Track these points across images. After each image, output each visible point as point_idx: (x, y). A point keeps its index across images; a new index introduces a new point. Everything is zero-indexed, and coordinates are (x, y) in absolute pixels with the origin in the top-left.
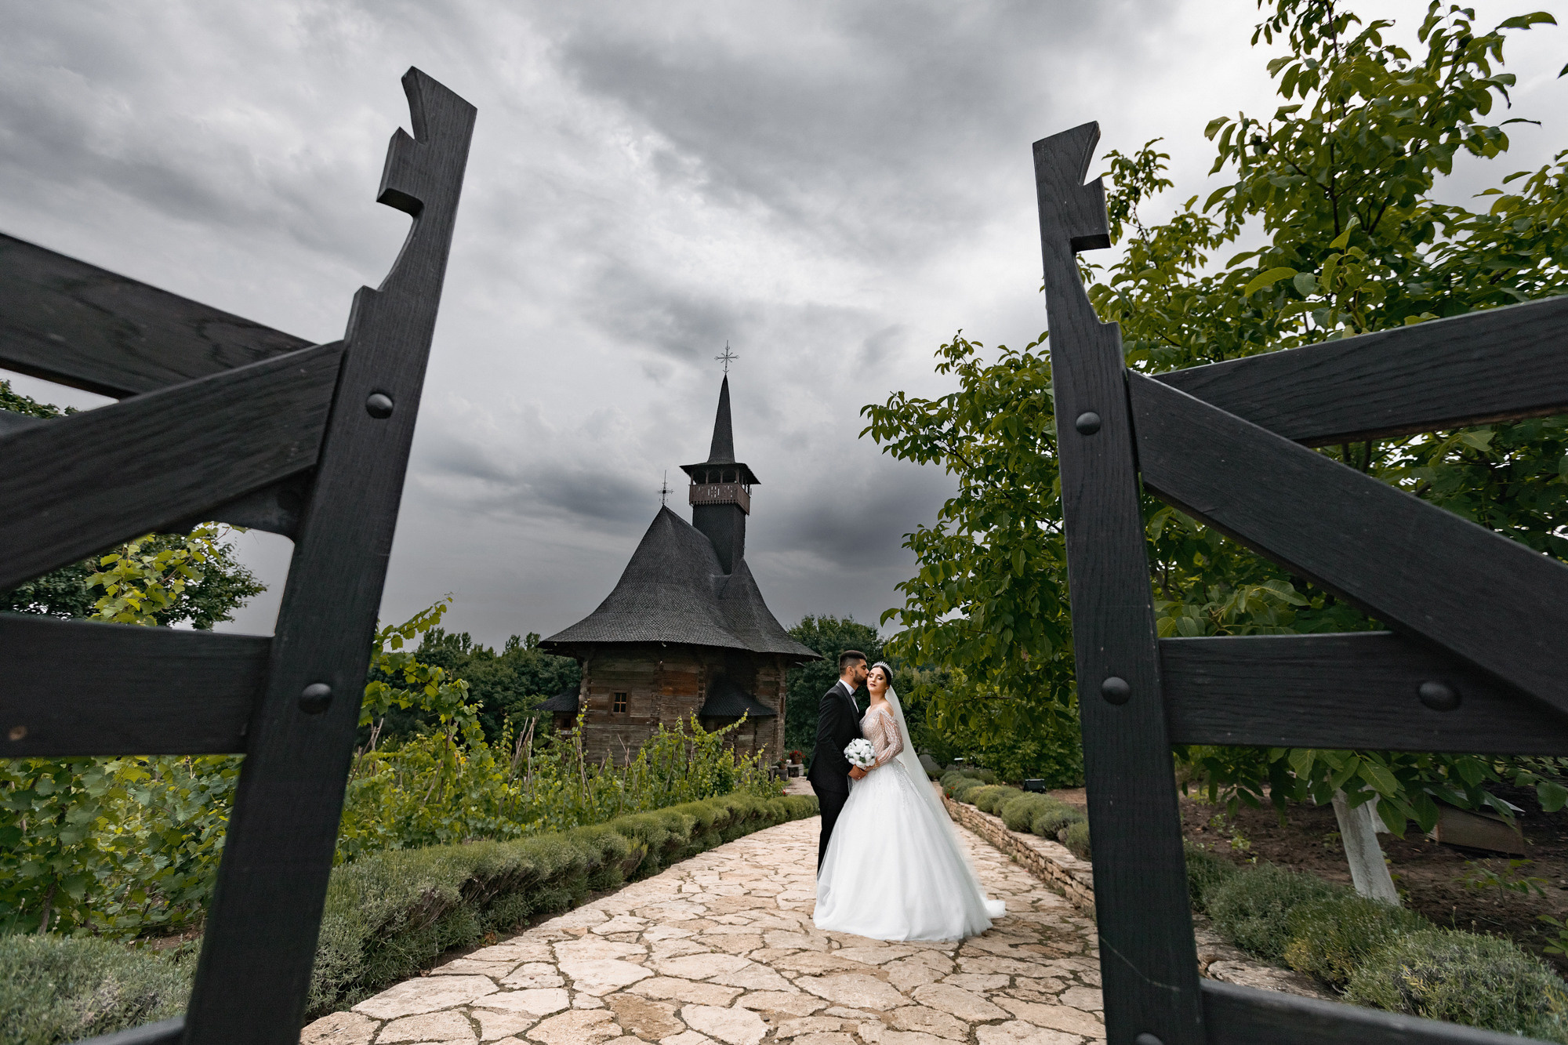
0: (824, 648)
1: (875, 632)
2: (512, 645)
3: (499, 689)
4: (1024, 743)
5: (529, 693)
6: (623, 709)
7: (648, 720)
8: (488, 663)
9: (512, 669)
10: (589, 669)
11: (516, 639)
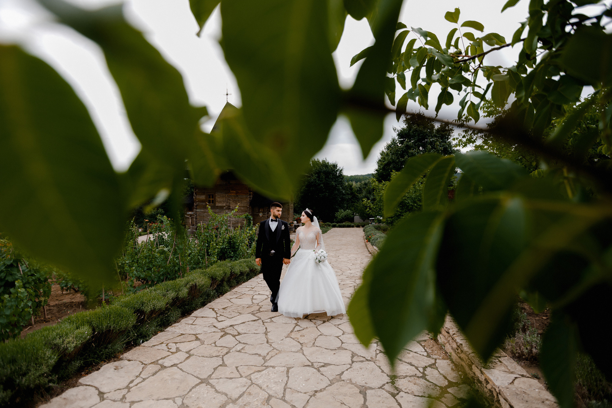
0: (314, 173)
1: (336, 165)
4: (405, 213)
6: (213, 202)
7: (225, 207)
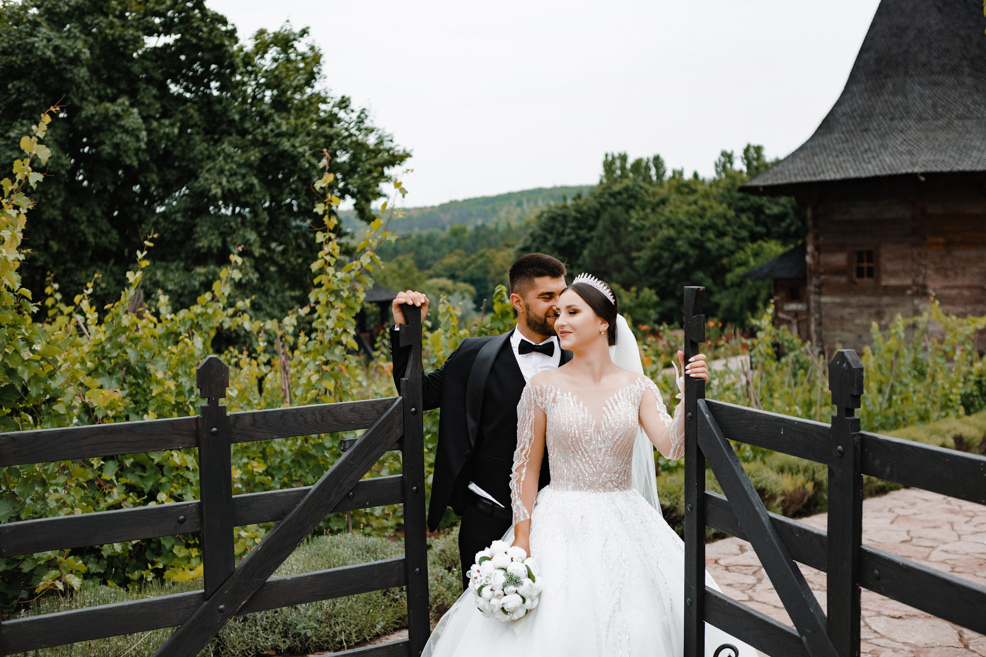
2: (724, 166)
3: (711, 235)
5: (754, 237)
6: (870, 273)
7: (910, 289)
8: (691, 198)
9: (725, 205)
10: (815, 218)
11: (728, 157)
